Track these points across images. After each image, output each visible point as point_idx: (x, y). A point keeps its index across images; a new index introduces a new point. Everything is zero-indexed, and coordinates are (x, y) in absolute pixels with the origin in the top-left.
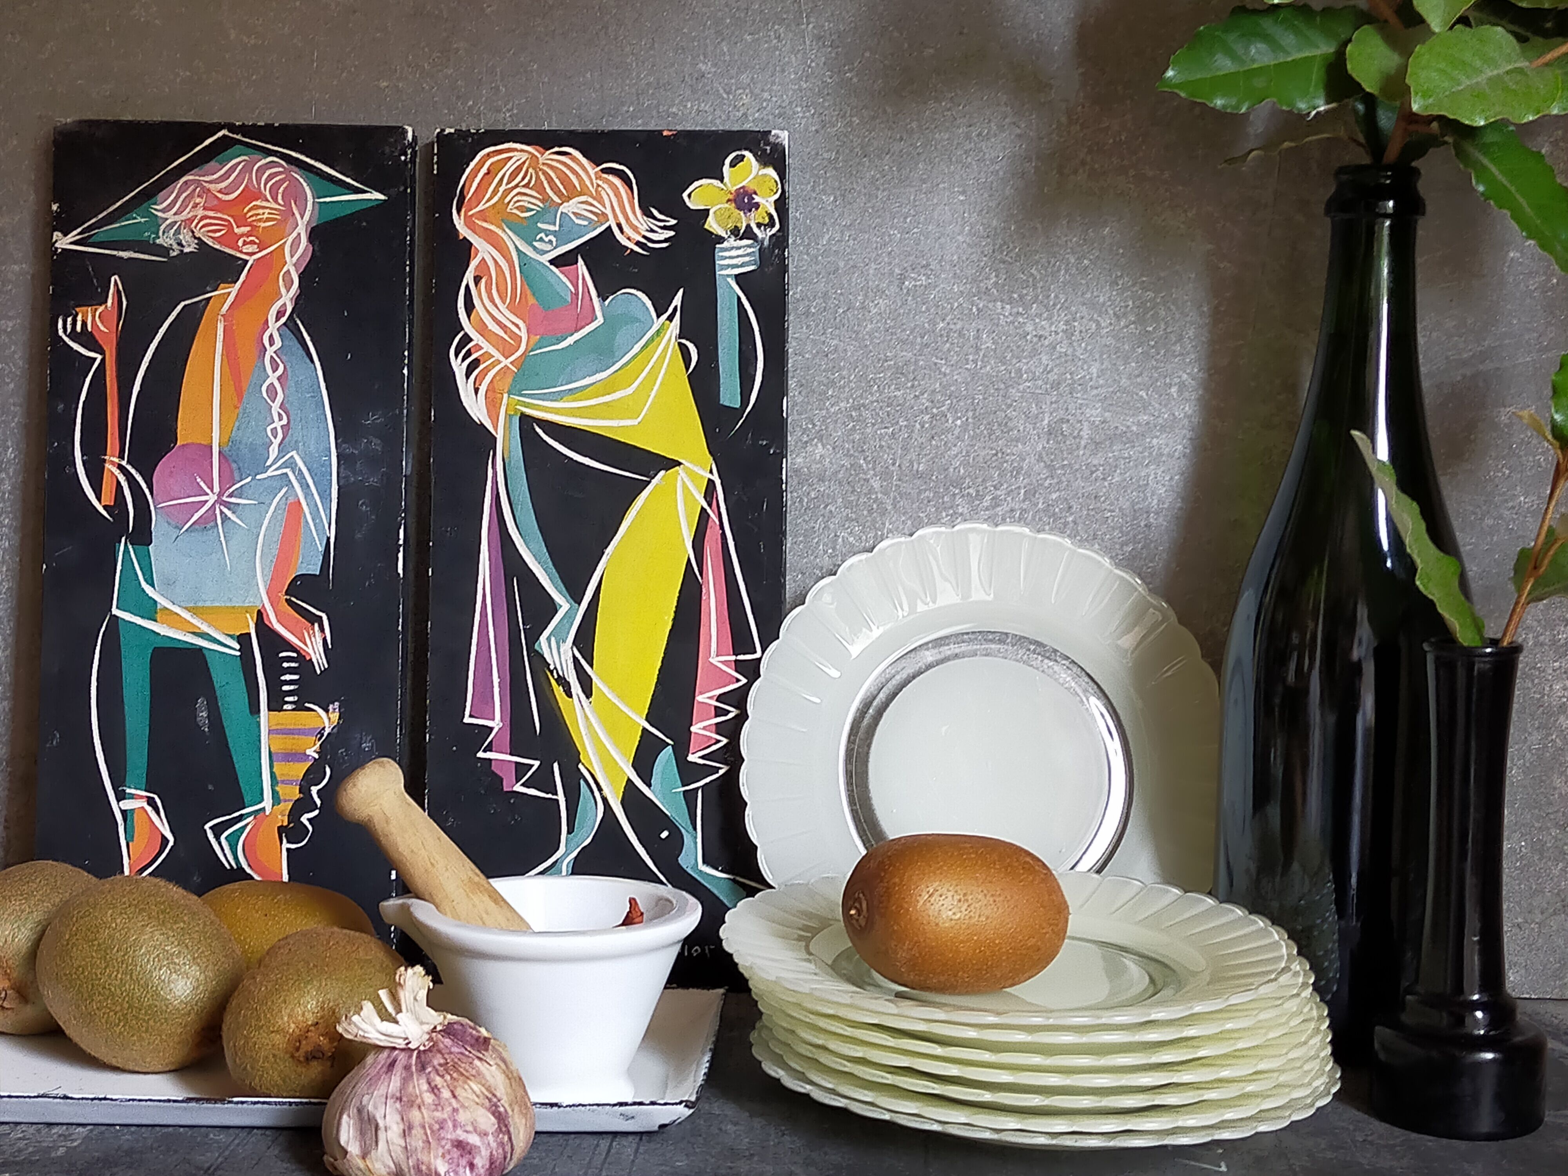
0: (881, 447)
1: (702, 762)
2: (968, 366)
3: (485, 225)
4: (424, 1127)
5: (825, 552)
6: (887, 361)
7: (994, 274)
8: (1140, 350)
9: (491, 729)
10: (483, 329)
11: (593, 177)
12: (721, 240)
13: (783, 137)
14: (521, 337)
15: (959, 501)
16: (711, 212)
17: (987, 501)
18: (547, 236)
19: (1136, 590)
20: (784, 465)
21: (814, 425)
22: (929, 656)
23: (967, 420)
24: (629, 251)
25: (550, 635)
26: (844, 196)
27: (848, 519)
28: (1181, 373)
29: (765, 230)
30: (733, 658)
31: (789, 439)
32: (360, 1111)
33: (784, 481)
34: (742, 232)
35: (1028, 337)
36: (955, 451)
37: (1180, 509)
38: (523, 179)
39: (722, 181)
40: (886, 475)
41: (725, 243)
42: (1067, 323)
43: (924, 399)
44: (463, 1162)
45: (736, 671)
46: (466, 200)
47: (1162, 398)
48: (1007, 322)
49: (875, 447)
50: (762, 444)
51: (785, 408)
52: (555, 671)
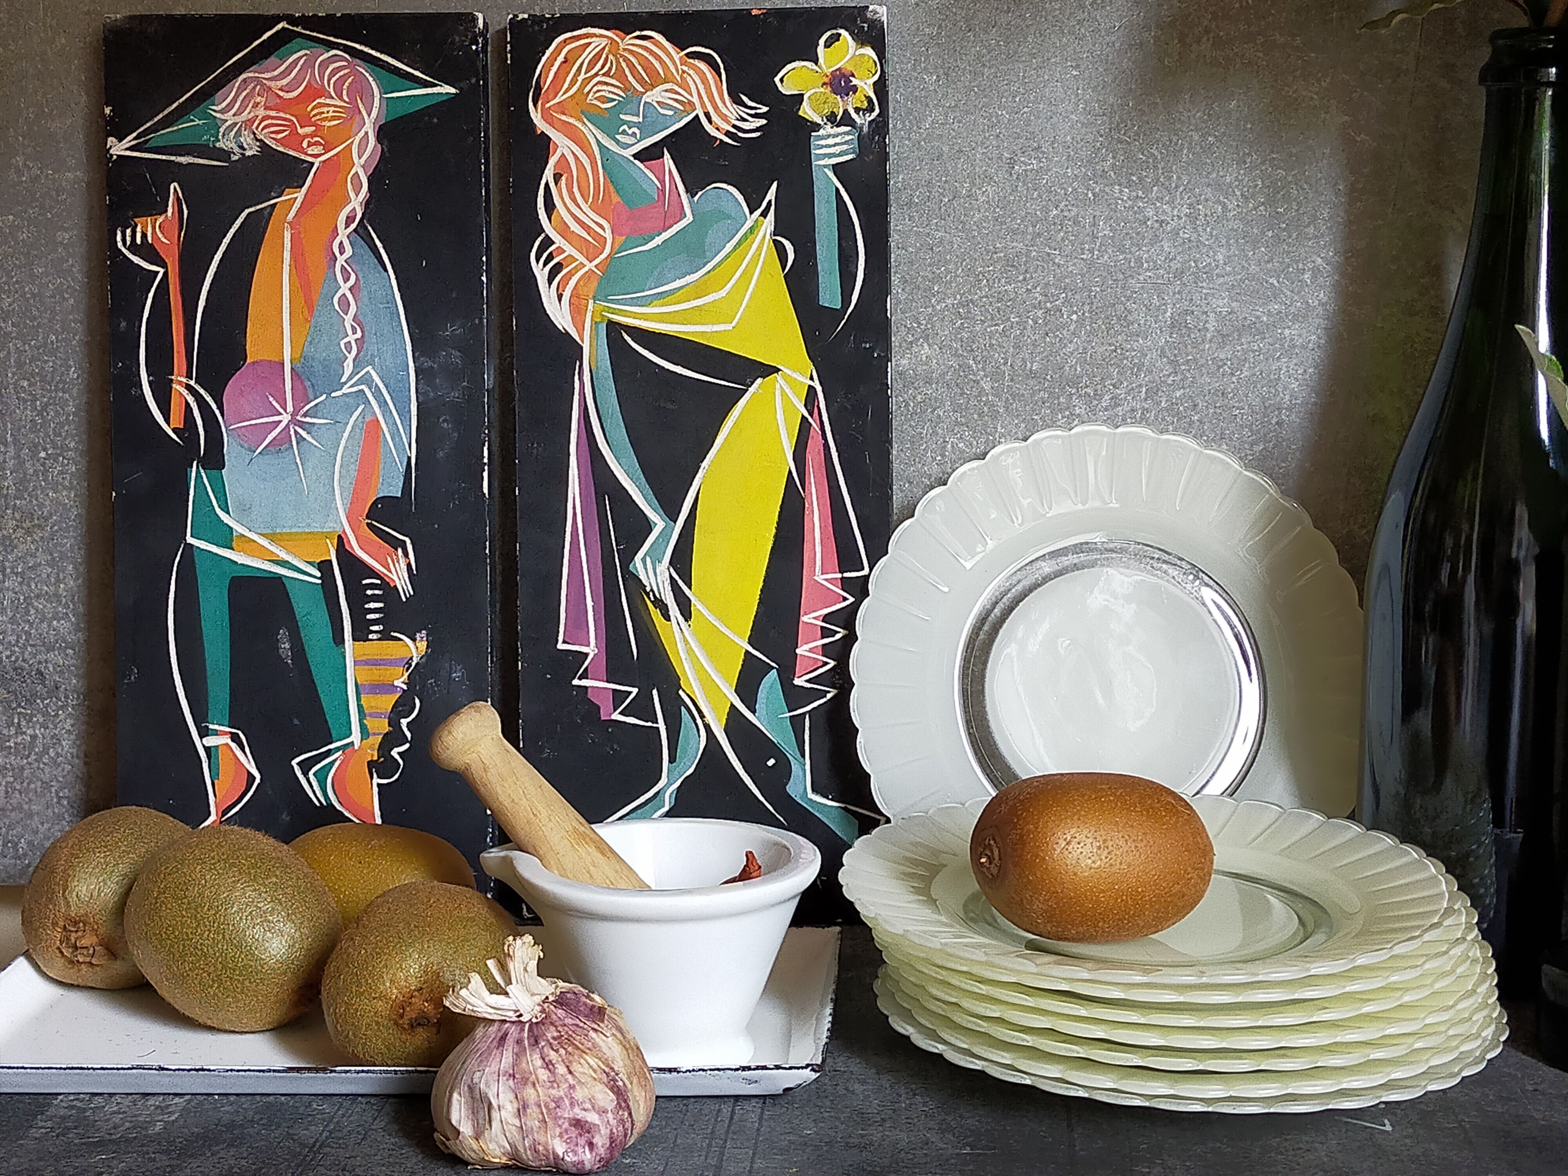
0: (991, 345)
1: (808, 685)
2: (1084, 256)
3: (563, 118)
4: (539, 1106)
5: (934, 459)
6: (996, 253)
7: (1111, 155)
8: (1270, 234)
9: (586, 655)
10: (564, 231)
11: (678, 62)
12: (817, 127)
13: (882, 12)
14: (605, 238)
15: (1075, 401)
16: (806, 97)
17: (1106, 401)
18: (630, 128)
19: (1268, 492)
20: (889, 370)
21: (919, 323)
22: (1047, 568)
23: (1083, 314)
24: (718, 142)
25: (645, 555)
26: (947, 74)
27: (957, 423)
28: (1314, 257)
29: (864, 115)
30: (839, 576)
31: (893, 339)
32: (471, 1089)
33: (890, 385)
34: (839, 118)
35: (1149, 223)
36: (1071, 347)
37: (1315, 404)
38: (603, 67)
39: (816, 64)
40: (996, 376)
41: (821, 130)
42: (1190, 206)
43: (1037, 295)
44: (582, 1141)
45: (843, 589)
46: (543, 91)
47: (1294, 285)
48: (1125, 207)
49: (985, 345)
50: (865, 348)
51: (888, 307)
52: (651, 594)
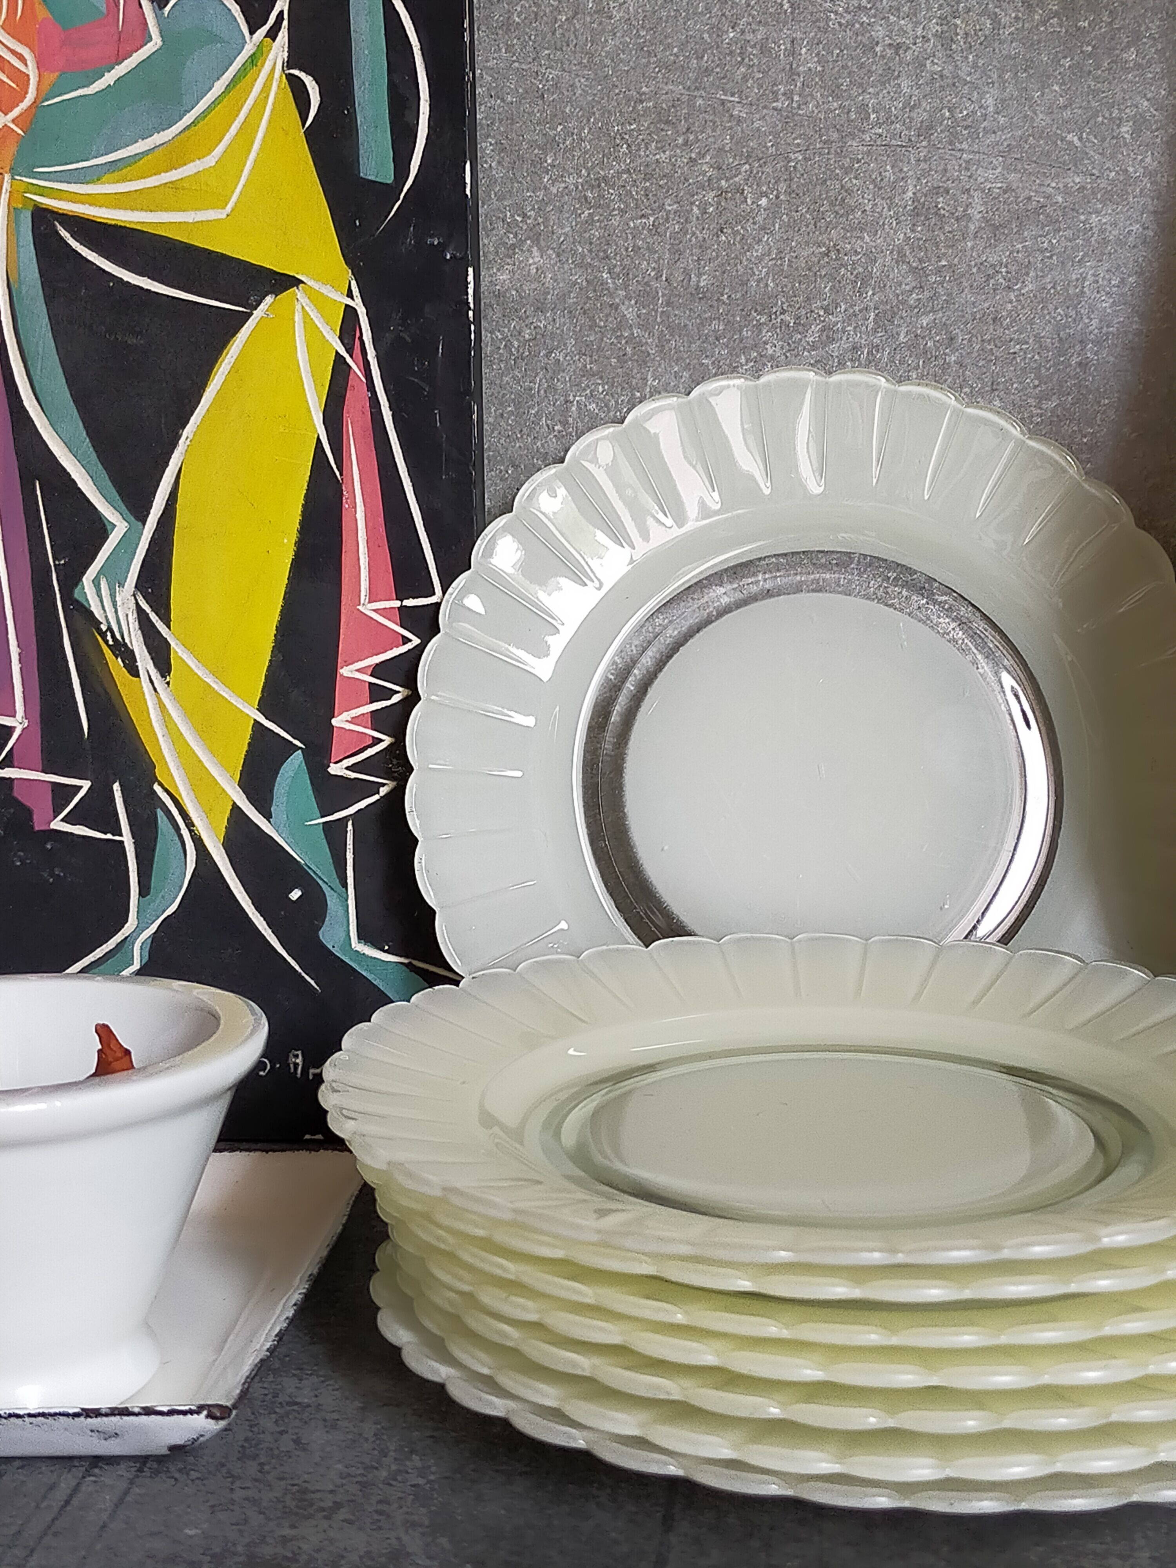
0: (636, 249)
1: (353, 775)
2: (778, 105)
5: (551, 429)
6: (641, 102)
8: (1067, 62)
9: (10, 730)
14: (28, 76)
15: (766, 335)
17: (813, 334)
19: (1064, 471)
20: (470, 278)
21: (525, 216)
22: (722, 595)
23: (777, 197)
25: (98, 574)
27: (586, 373)
28: (1138, 98)
30: (397, 604)
33: (472, 306)
35: (878, 49)
36: (759, 250)
37: (1138, 333)
40: (646, 296)
42: (942, 20)
43: (706, 166)
45: (402, 626)
47: (1106, 144)
48: (840, 24)
49: (627, 249)
50: (432, 244)
51: (468, 180)
52: (109, 634)
